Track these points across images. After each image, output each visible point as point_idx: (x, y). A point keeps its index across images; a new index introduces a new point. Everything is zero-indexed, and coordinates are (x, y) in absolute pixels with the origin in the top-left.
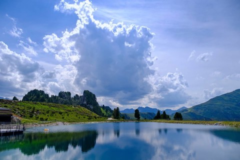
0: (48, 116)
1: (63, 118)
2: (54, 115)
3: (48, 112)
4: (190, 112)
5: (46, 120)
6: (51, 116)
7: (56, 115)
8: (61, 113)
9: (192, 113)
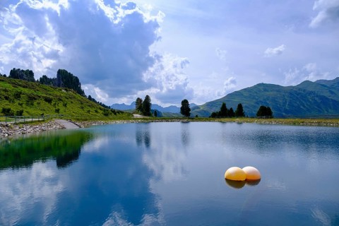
0: (21, 105)
1: (57, 111)
2: (35, 103)
3: (18, 96)
4: (203, 110)
5: (20, 113)
6: (27, 104)
7: (38, 104)
8: (49, 101)
9: (205, 111)
